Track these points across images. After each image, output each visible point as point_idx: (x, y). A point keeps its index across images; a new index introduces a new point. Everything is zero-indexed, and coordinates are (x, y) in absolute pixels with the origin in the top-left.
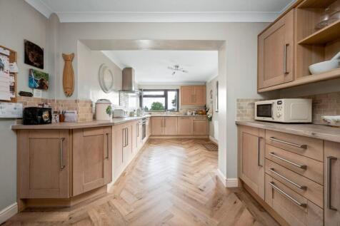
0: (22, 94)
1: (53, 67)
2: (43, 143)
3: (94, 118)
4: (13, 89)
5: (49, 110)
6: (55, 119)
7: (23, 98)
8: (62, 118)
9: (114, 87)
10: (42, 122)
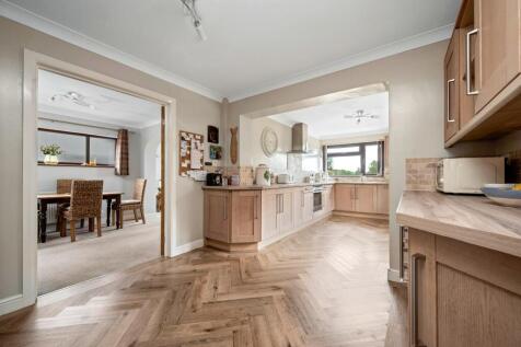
0: (207, 164)
1: (224, 141)
2: (217, 195)
3: (255, 183)
4: (202, 161)
5: (220, 175)
6: (225, 182)
7: (206, 167)
8: (229, 183)
9: (279, 149)
10: (216, 185)
